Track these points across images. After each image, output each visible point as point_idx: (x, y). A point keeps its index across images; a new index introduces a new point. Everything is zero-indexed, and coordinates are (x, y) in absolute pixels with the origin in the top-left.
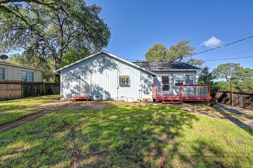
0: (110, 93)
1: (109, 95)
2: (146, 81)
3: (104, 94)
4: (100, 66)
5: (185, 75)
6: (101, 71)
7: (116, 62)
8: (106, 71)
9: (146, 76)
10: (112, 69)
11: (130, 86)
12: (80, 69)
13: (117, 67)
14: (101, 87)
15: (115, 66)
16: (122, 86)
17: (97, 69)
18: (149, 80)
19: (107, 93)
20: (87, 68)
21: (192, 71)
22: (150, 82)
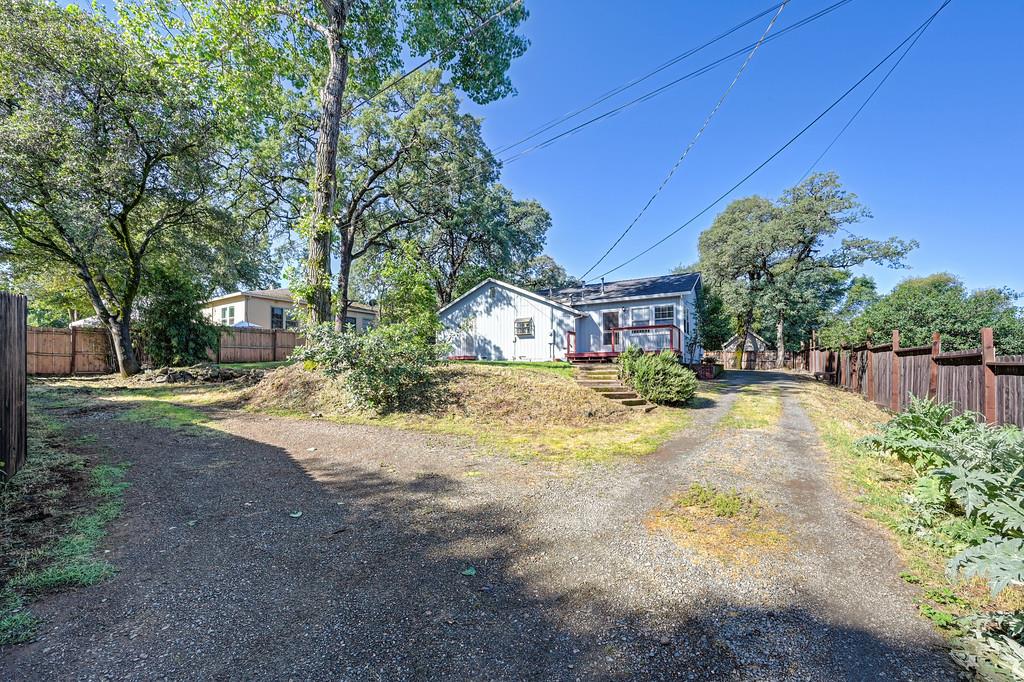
0: (502, 349)
1: (501, 352)
2: (560, 323)
3: (493, 352)
4: (487, 302)
5: (652, 307)
6: (488, 311)
7: (511, 294)
8: (496, 311)
9: (559, 314)
10: (506, 307)
11: (533, 337)
12: (461, 310)
13: (512, 302)
14: (488, 339)
15: (509, 302)
16: (522, 337)
17: (482, 308)
18: (566, 321)
19: (497, 349)
20: (469, 310)
21: (671, 298)
22: (567, 325)
